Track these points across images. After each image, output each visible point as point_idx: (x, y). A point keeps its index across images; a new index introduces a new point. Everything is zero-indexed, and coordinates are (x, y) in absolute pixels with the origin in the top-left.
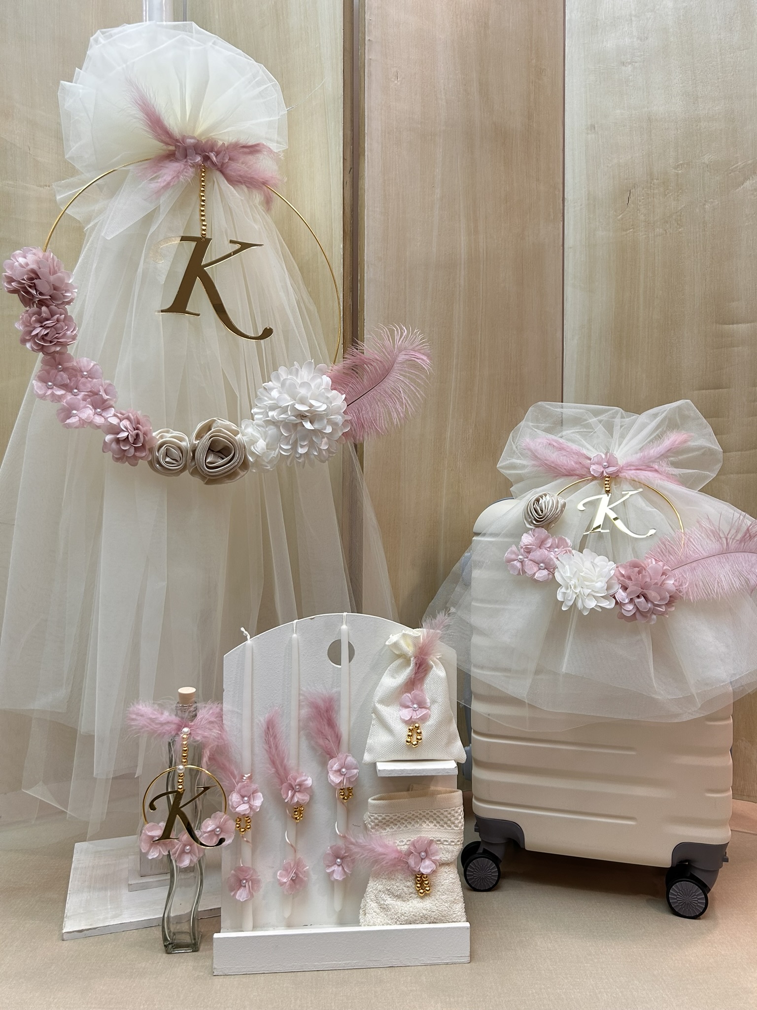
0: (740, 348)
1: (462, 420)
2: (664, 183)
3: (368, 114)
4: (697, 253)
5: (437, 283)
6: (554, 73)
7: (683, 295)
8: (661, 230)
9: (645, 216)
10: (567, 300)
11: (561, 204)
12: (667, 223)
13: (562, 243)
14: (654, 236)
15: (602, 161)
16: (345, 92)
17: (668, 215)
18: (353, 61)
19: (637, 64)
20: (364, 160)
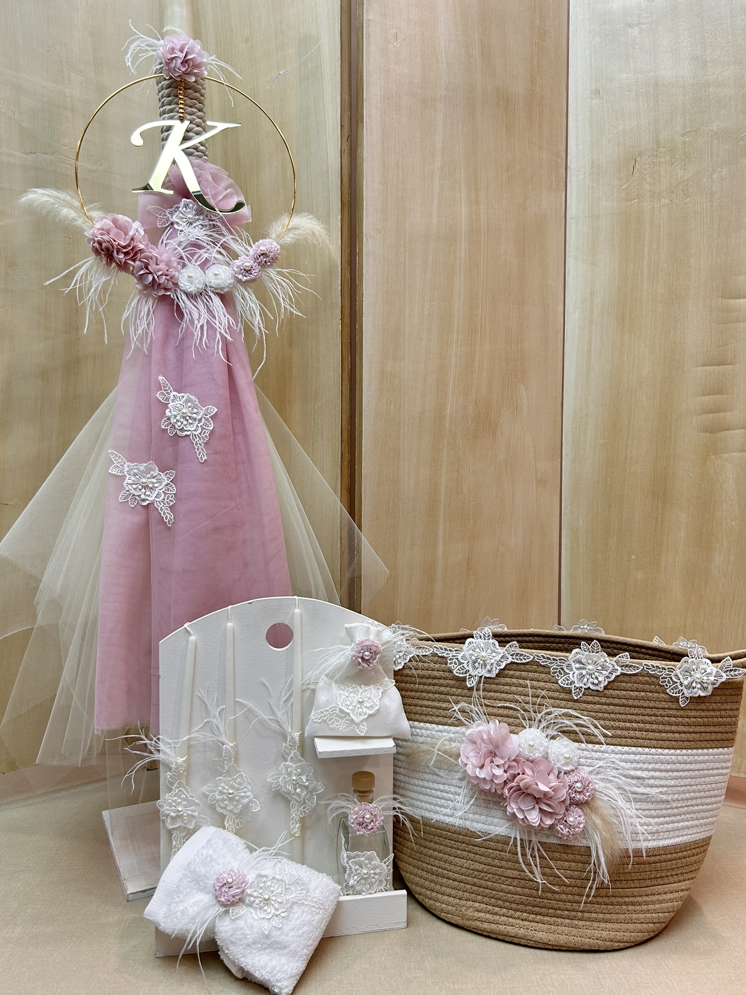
1: (462, 397)
2: (670, 151)
3: (366, 79)
4: (704, 225)
5: (437, 256)
6: (557, 35)
7: (688, 268)
8: (667, 200)
9: (650, 185)
10: (568, 274)
11: (564, 173)
12: (673, 193)
13: (564, 214)
14: (660, 207)
15: (606, 127)
16: (342, 55)
17: (675, 185)
18: (351, 21)
19: (643, 26)
20: (363, 127)
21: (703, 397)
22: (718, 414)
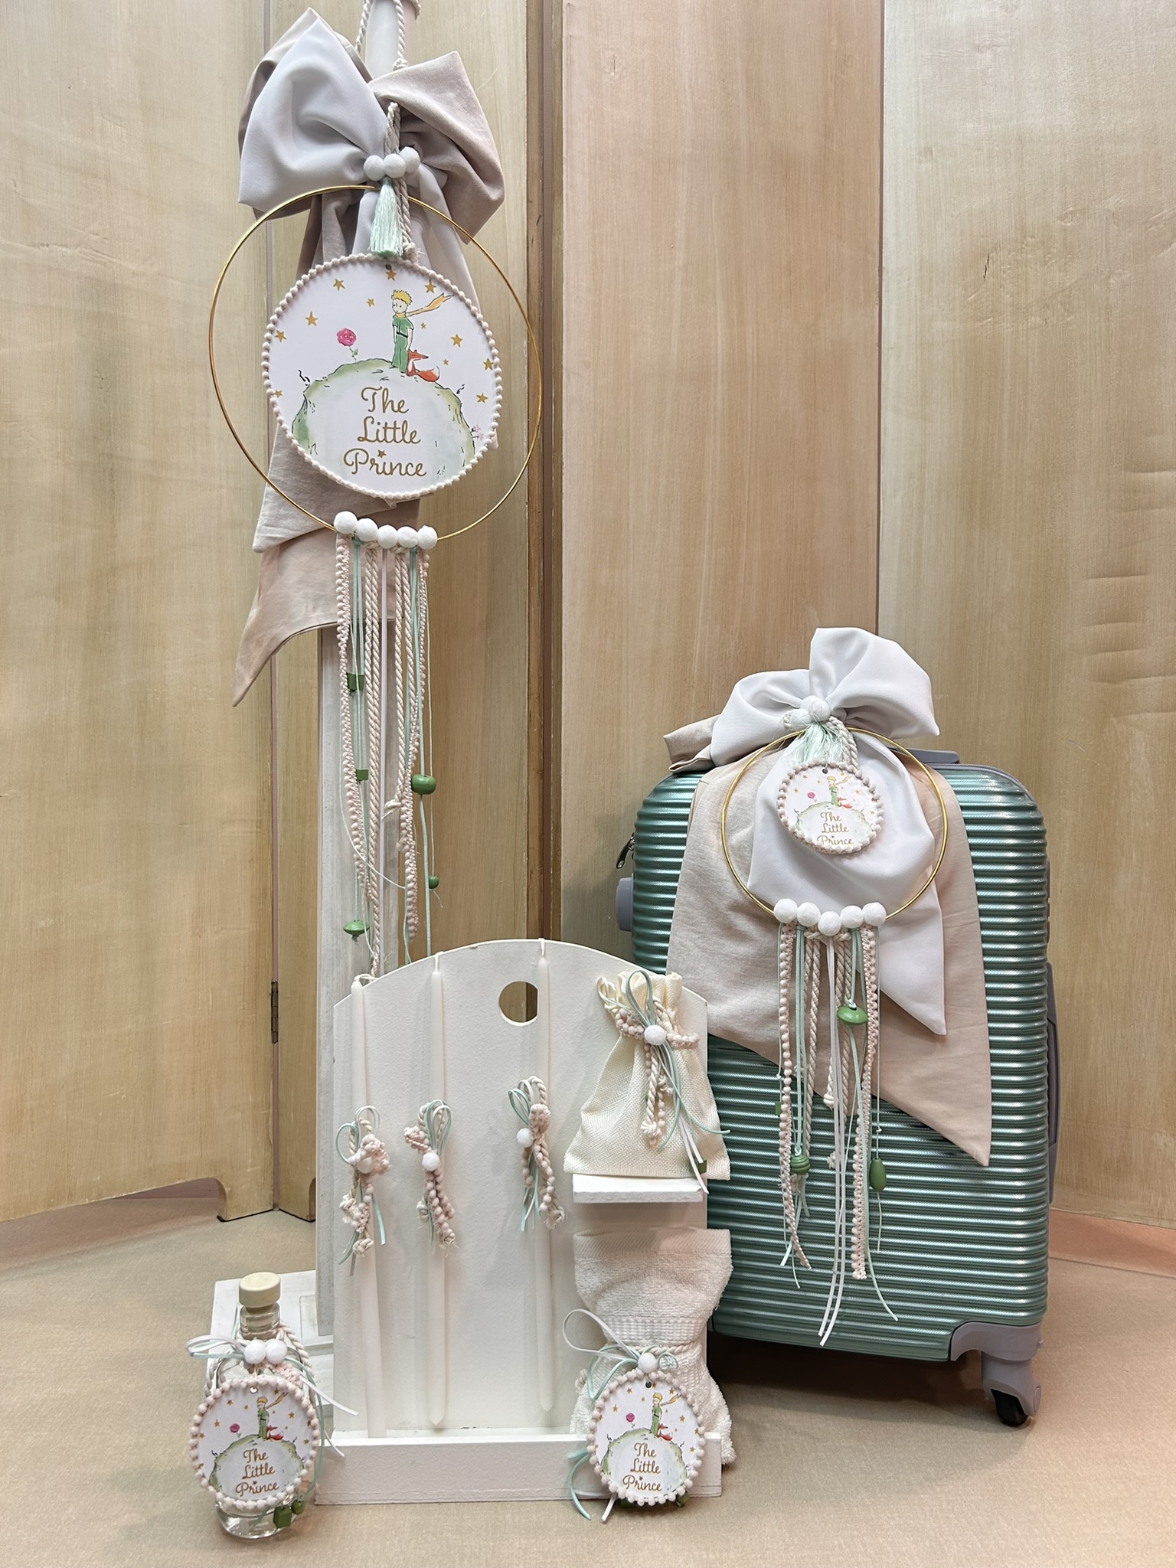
0: (1164, 510)
1: (718, 627)
2: (1043, 243)
3: (567, 128)
4: (1096, 356)
5: (678, 405)
6: (865, 63)
7: (1072, 425)
8: (1038, 318)
9: (1012, 296)
10: (885, 433)
11: (877, 277)
12: (1048, 307)
13: (877, 341)
14: (1027, 329)
15: (943, 207)
16: (529, 91)
17: (1050, 295)
18: (542, 38)
19: (999, 49)
20: (562, 203)
21: (1098, 627)
22: (1122, 652)
